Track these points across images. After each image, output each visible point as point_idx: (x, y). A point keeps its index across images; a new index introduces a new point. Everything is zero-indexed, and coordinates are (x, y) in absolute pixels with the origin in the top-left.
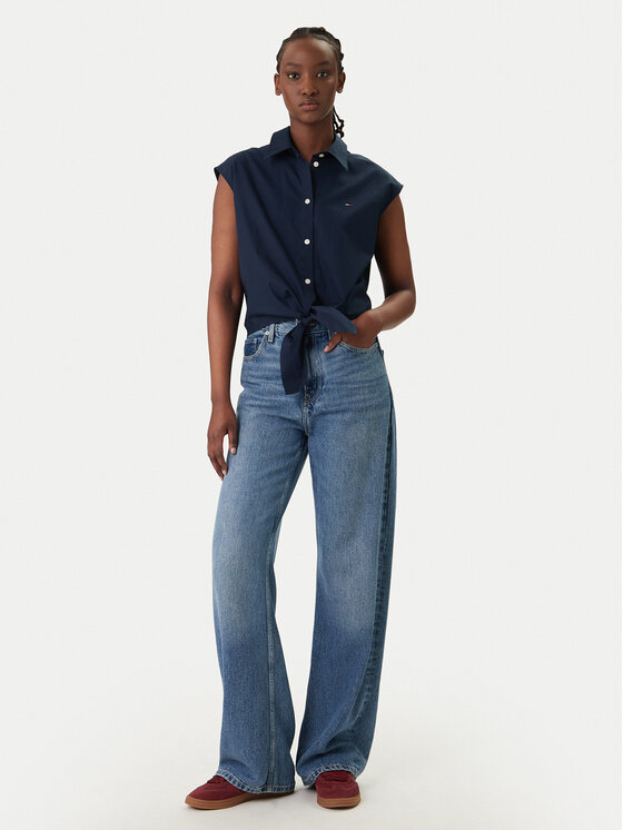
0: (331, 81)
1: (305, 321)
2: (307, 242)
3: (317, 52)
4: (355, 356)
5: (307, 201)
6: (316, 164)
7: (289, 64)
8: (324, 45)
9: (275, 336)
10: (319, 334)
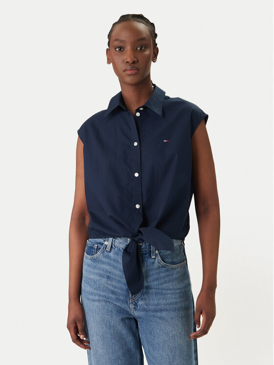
0: (147, 52)
2: (137, 175)
3: (137, 32)
4: (167, 271)
5: (136, 144)
6: (138, 114)
7: (116, 40)
8: (141, 26)
9: (112, 247)
10: (144, 252)
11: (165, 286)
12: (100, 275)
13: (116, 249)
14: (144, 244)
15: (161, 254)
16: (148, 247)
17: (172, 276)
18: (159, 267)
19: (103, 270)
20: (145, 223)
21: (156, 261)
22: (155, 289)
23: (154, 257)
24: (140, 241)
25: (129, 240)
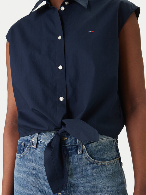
1: (60, 132)
2: (60, 67)
4: (96, 167)
5: (60, 38)
6: (63, 8)
9: (37, 143)
10: (70, 147)
11: (93, 183)
12: (28, 174)
13: (42, 145)
14: (69, 138)
15: (89, 149)
16: (74, 141)
17: (102, 173)
18: (87, 164)
19: (30, 168)
20: (69, 115)
21: (83, 157)
22: (83, 187)
23: (81, 152)
24: (65, 136)
25: (53, 134)
